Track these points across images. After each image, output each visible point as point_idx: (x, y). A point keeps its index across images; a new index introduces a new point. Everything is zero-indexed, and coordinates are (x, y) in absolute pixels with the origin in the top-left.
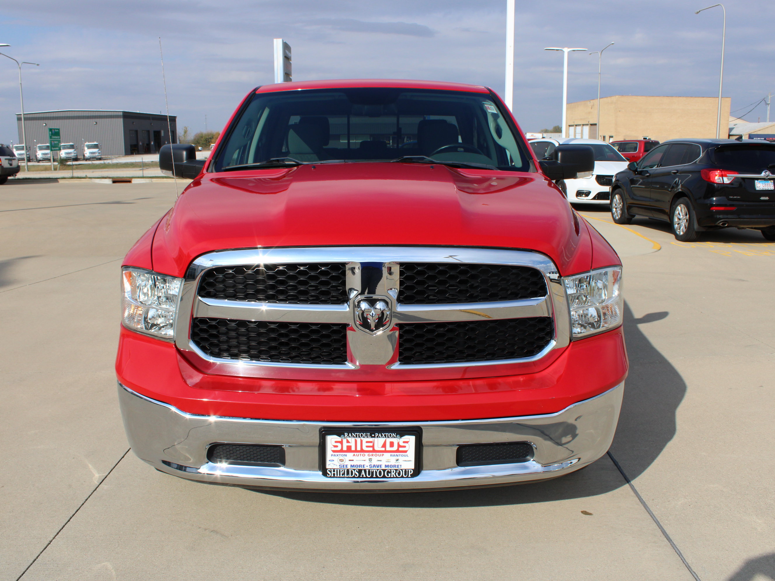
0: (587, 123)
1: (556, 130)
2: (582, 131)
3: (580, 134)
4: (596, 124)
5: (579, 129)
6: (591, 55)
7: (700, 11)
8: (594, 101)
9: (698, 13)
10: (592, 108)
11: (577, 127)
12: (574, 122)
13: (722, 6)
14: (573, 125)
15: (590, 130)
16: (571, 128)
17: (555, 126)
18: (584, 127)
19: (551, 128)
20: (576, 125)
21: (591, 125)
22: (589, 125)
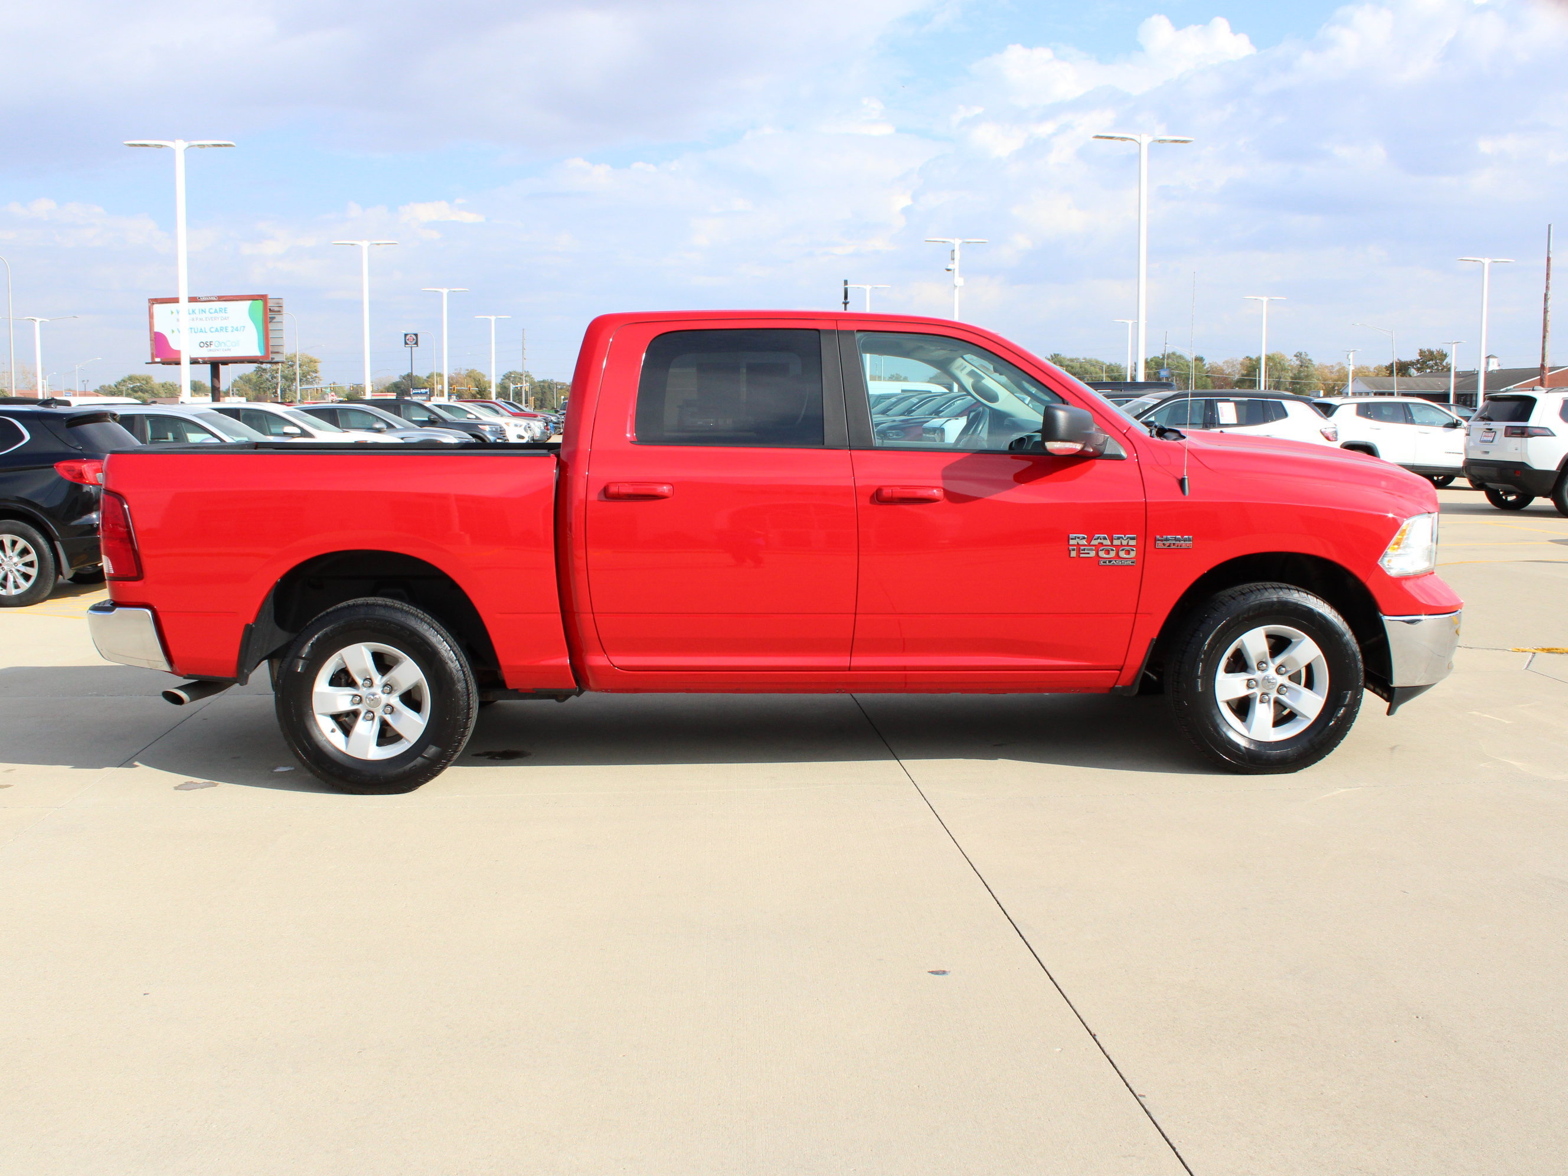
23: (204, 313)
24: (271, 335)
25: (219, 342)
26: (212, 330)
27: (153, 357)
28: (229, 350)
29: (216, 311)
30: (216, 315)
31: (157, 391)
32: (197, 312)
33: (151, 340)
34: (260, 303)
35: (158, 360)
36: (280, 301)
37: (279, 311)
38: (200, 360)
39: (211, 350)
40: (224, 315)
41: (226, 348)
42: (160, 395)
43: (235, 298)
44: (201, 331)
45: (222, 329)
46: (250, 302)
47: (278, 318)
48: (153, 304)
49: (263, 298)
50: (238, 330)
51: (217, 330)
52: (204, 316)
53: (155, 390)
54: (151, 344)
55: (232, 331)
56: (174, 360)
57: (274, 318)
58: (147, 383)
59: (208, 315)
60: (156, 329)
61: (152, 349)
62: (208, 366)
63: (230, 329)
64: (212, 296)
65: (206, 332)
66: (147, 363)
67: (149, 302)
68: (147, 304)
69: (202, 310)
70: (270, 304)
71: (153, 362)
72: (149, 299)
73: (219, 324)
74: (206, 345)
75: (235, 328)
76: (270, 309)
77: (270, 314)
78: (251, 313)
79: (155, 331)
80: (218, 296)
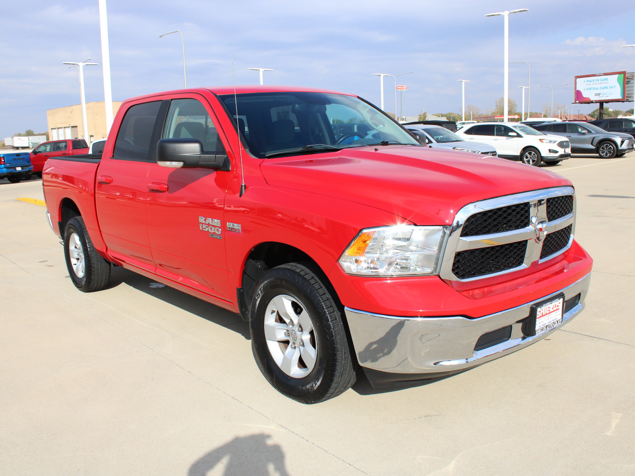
0: (69, 126)
1: (28, 133)
2: (64, 133)
3: (63, 135)
4: (76, 127)
5: (61, 131)
6: (70, 68)
7: (163, 35)
8: (72, 107)
9: (161, 37)
10: (72, 113)
11: (59, 130)
12: (56, 126)
13: (179, 32)
14: (56, 128)
15: (72, 132)
16: (53, 130)
17: (27, 130)
18: (66, 129)
19: (24, 132)
20: (58, 128)
21: (72, 127)
22: (71, 127)
23: (598, 81)
24: (626, 89)
25: (603, 93)
26: (601, 88)
27: (575, 101)
28: (608, 96)
29: (603, 80)
30: (603, 82)
31: (611, 114)
32: (595, 80)
33: (575, 94)
34: (622, 75)
35: (577, 102)
36: (633, 74)
37: (632, 78)
38: (594, 101)
39: (600, 97)
40: (606, 81)
41: (606, 96)
42: (612, 116)
43: (611, 74)
44: (596, 89)
45: (605, 87)
46: (618, 75)
47: (632, 81)
48: (577, 78)
49: (624, 73)
50: (612, 88)
51: (603, 88)
52: (598, 82)
53: (610, 114)
54: (575, 95)
55: (609, 88)
56: (583, 102)
57: (630, 81)
58: (607, 111)
59: (600, 82)
60: (577, 89)
61: (575, 97)
62: (598, 104)
63: (608, 88)
64: (602, 74)
65: (598, 89)
66: (572, 103)
67: (575, 78)
68: (574, 79)
69: (597, 80)
70: (627, 75)
71: (576, 103)
72: (575, 76)
73: (603, 85)
74: (598, 95)
75: (611, 87)
76: (627, 78)
77: (626, 80)
78: (618, 80)
79: (577, 90)
80: (604, 73)
